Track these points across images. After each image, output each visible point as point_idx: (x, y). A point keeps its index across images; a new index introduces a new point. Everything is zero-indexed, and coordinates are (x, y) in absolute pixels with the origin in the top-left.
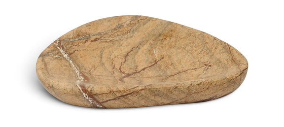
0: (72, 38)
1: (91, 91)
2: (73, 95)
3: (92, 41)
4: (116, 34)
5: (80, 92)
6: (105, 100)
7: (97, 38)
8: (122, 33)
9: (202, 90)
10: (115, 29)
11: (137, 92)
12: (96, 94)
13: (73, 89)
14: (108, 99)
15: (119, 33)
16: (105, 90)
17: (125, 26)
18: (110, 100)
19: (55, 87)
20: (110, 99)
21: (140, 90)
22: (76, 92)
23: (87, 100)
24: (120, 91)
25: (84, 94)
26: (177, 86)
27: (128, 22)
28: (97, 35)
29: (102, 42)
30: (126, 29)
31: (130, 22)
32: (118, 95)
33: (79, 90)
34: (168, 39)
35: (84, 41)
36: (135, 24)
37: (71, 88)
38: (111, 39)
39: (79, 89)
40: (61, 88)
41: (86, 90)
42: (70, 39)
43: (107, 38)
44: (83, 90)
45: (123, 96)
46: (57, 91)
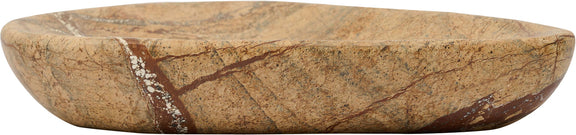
0: (99, 17)
1: (154, 47)
2: (102, 66)
3: (150, 32)
4: (214, 30)
5: (123, 52)
6: (191, 78)
7: (163, 30)
8: (230, 28)
9: (456, 66)
10: (210, 21)
11: (280, 53)
12: (168, 58)
13: (103, 46)
14: (198, 75)
15: (220, 28)
16: (192, 44)
17: (237, 16)
18: (203, 80)
19: (55, 48)
20: (204, 74)
21: (288, 48)
22: (110, 55)
23: (142, 79)
24: (231, 50)
25: (134, 59)
26: (389, 44)
27: (245, 11)
28: (162, 24)
29: (174, 37)
30: (240, 22)
31: (251, 10)
32: (228, 60)
33: (119, 48)
34: (352, 35)
35: (130, 27)
36: (264, 14)
37: (98, 43)
38: (200, 36)
39: (122, 45)
40: (70, 47)
41: (139, 46)
42: (92, 17)
43: (189, 33)
44: (130, 46)
45: (240, 64)
46: (59, 60)
